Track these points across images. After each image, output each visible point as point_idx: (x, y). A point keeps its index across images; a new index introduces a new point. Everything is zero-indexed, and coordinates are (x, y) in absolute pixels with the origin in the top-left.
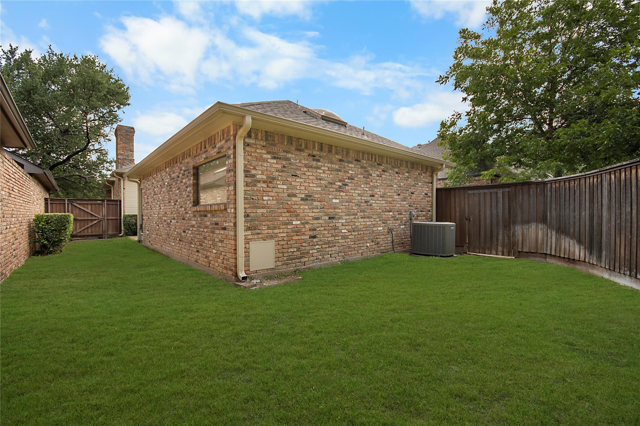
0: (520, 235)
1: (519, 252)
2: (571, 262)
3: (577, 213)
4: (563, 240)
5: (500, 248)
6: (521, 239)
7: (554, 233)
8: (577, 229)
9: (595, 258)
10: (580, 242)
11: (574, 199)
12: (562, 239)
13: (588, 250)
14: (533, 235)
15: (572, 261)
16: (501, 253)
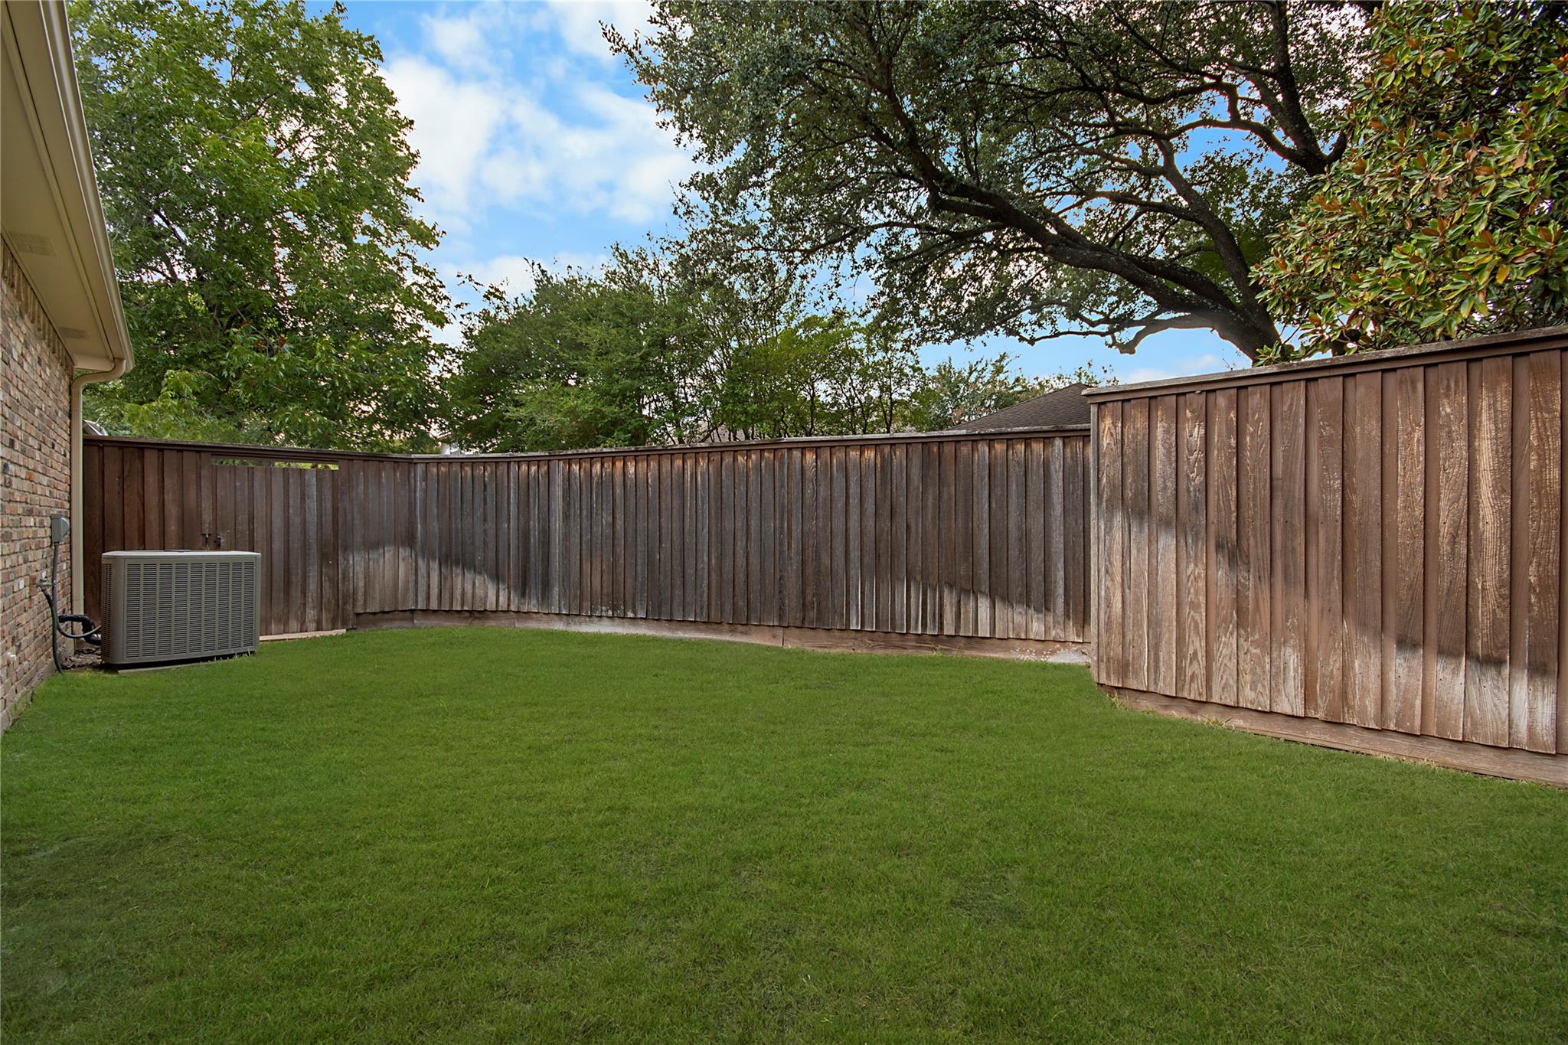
0: (361, 576)
1: (358, 615)
2: (476, 618)
3: (491, 525)
4: (460, 578)
5: (311, 613)
6: (361, 584)
7: (435, 565)
8: (492, 555)
9: (534, 602)
10: (497, 578)
11: (485, 499)
12: (457, 576)
13: (515, 591)
14: (388, 575)
15: (482, 614)
16: (313, 625)
